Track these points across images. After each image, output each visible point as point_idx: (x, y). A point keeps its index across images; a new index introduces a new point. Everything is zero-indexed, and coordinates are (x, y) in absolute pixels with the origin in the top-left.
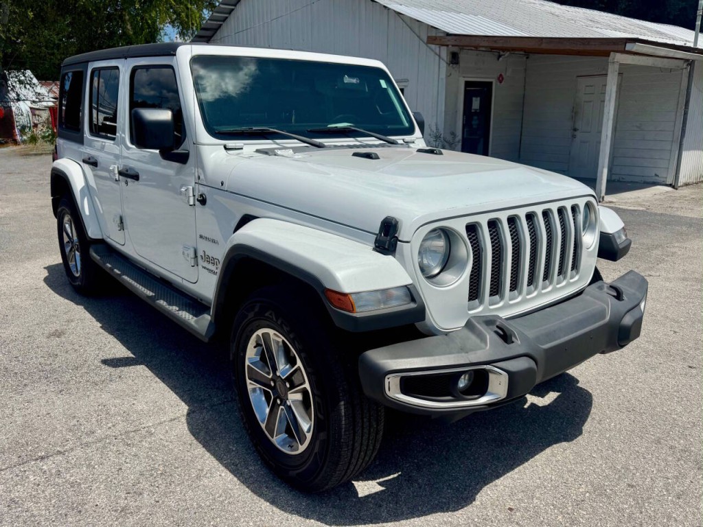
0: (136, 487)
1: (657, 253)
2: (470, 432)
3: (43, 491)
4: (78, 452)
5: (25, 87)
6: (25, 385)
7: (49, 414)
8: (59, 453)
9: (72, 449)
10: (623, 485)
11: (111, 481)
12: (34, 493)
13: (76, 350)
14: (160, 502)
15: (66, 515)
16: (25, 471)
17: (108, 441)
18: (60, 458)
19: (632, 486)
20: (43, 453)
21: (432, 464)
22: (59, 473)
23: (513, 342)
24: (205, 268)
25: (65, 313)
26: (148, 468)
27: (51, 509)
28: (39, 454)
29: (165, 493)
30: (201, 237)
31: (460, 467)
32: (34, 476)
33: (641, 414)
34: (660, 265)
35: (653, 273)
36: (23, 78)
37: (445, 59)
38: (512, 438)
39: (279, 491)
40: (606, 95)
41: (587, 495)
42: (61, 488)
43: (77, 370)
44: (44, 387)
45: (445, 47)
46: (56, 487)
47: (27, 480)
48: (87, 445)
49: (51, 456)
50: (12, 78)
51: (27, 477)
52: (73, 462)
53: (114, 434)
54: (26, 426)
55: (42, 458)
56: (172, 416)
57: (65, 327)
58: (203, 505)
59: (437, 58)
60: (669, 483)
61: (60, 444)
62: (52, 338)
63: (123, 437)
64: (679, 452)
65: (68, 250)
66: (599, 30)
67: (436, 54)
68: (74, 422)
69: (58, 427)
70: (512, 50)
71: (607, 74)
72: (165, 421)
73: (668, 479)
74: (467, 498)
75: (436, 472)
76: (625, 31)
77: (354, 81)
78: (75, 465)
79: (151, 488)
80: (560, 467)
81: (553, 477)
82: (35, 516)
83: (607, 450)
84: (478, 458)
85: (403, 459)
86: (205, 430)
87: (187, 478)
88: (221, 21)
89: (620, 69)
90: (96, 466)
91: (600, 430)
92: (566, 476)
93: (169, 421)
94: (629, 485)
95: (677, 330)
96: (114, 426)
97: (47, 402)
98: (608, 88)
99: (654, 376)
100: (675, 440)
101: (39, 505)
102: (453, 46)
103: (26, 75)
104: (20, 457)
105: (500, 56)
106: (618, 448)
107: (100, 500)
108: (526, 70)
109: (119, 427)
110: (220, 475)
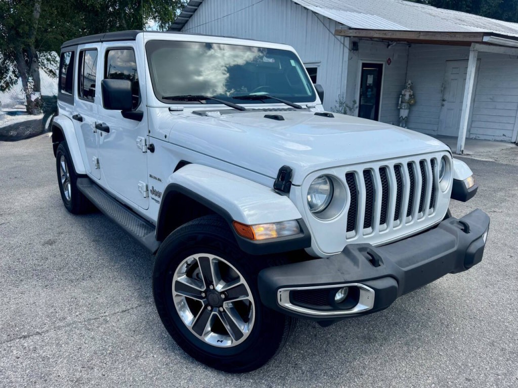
0: (90, 363)
1: (500, 194)
2: (346, 330)
3: (21, 363)
4: (52, 333)
5: (51, 63)
6: (21, 280)
7: (35, 303)
8: (38, 333)
9: (47, 331)
10: (462, 379)
11: (72, 357)
12: (14, 364)
13: (62, 255)
14: (106, 375)
15: (35, 383)
16: (11, 347)
17: (74, 326)
18: (37, 337)
19: (469, 380)
20: (26, 334)
21: (314, 355)
22: (35, 350)
23: (380, 265)
24: (153, 199)
25: (58, 227)
26: (101, 348)
27: (25, 377)
28: (23, 334)
29: (110, 369)
30: (151, 176)
31: (335, 358)
32: (17, 351)
33: (480, 321)
34: (503, 204)
35: (497, 210)
36: (49, 57)
37: (348, 46)
38: (378, 336)
39: (195, 371)
40: (467, 74)
41: (433, 385)
42: (35, 361)
43: (60, 270)
44: (34, 283)
45: (348, 38)
46: (32, 360)
47: (11, 354)
48: (59, 328)
49: (32, 335)
50: (42, 56)
51: (12, 352)
52: (46, 341)
53: (79, 320)
54: (17, 312)
55: (25, 337)
56: (124, 308)
57: (57, 237)
58: (137, 379)
59: (342, 45)
60: (499, 379)
61: (39, 326)
62: (46, 245)
63: (86, 323)
64: (509, 354)
65: (63, 181)
66: (465, 27)
67: (341, 43)
68: (52, 310)
69: (40, 313)
70: (398, 40)
71: (468, 60)
72: (118, 312)
73: (498, 375)
74: (338, 384)
75: (317, 362)
76: (484, 28)
77: (271, 60)
78: (48, 343)
79: (101, 364)
80: (413, 362)
81: (407, 370)
82: (12, 382)
83: (452, 349)
84: (350, 351)
85: (292, 350)
86: (147, 320)
87: (128, 357)
88: (188, 17)
89: (478, 55)
90: (63, 345)
91: (447, 333)
92: (417, 369)
93: (121, 312)
94: (467, 379)
95: (512, 255)
96: (80, 314)
97: (35, 294)
98: (469, 69)
99: (492, 291)
100: (506, 344)
101: (17, 373)
102: (354, 37)
103: (52, 55)
104: (9, 335)
105: (389, 45)
106: (460, 348)
107: (62, 372)
108: (408, 56)
109: (84, 315)
110: (153, 357)
